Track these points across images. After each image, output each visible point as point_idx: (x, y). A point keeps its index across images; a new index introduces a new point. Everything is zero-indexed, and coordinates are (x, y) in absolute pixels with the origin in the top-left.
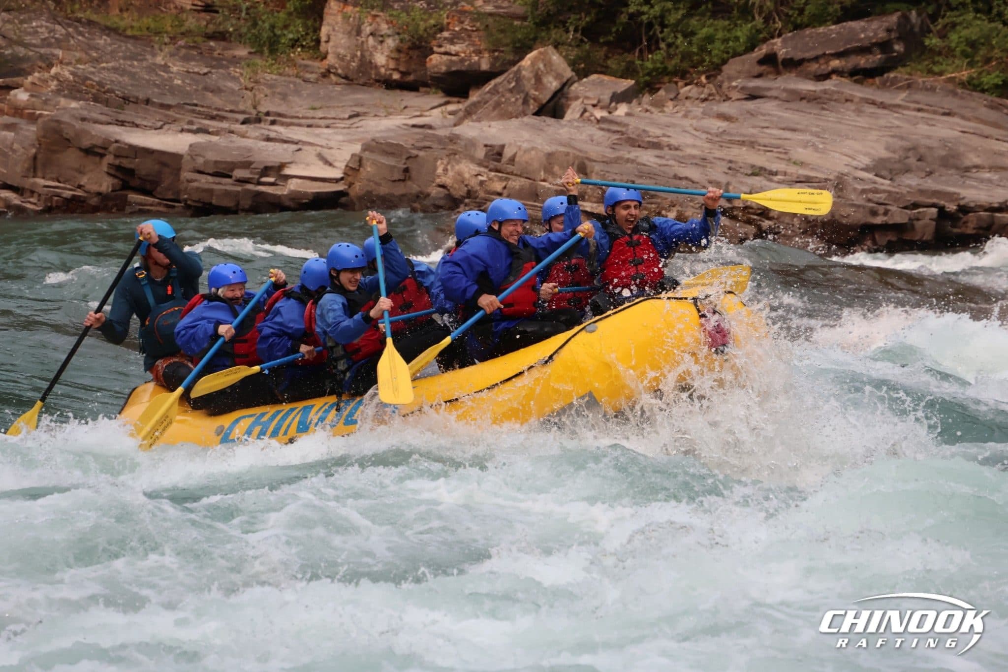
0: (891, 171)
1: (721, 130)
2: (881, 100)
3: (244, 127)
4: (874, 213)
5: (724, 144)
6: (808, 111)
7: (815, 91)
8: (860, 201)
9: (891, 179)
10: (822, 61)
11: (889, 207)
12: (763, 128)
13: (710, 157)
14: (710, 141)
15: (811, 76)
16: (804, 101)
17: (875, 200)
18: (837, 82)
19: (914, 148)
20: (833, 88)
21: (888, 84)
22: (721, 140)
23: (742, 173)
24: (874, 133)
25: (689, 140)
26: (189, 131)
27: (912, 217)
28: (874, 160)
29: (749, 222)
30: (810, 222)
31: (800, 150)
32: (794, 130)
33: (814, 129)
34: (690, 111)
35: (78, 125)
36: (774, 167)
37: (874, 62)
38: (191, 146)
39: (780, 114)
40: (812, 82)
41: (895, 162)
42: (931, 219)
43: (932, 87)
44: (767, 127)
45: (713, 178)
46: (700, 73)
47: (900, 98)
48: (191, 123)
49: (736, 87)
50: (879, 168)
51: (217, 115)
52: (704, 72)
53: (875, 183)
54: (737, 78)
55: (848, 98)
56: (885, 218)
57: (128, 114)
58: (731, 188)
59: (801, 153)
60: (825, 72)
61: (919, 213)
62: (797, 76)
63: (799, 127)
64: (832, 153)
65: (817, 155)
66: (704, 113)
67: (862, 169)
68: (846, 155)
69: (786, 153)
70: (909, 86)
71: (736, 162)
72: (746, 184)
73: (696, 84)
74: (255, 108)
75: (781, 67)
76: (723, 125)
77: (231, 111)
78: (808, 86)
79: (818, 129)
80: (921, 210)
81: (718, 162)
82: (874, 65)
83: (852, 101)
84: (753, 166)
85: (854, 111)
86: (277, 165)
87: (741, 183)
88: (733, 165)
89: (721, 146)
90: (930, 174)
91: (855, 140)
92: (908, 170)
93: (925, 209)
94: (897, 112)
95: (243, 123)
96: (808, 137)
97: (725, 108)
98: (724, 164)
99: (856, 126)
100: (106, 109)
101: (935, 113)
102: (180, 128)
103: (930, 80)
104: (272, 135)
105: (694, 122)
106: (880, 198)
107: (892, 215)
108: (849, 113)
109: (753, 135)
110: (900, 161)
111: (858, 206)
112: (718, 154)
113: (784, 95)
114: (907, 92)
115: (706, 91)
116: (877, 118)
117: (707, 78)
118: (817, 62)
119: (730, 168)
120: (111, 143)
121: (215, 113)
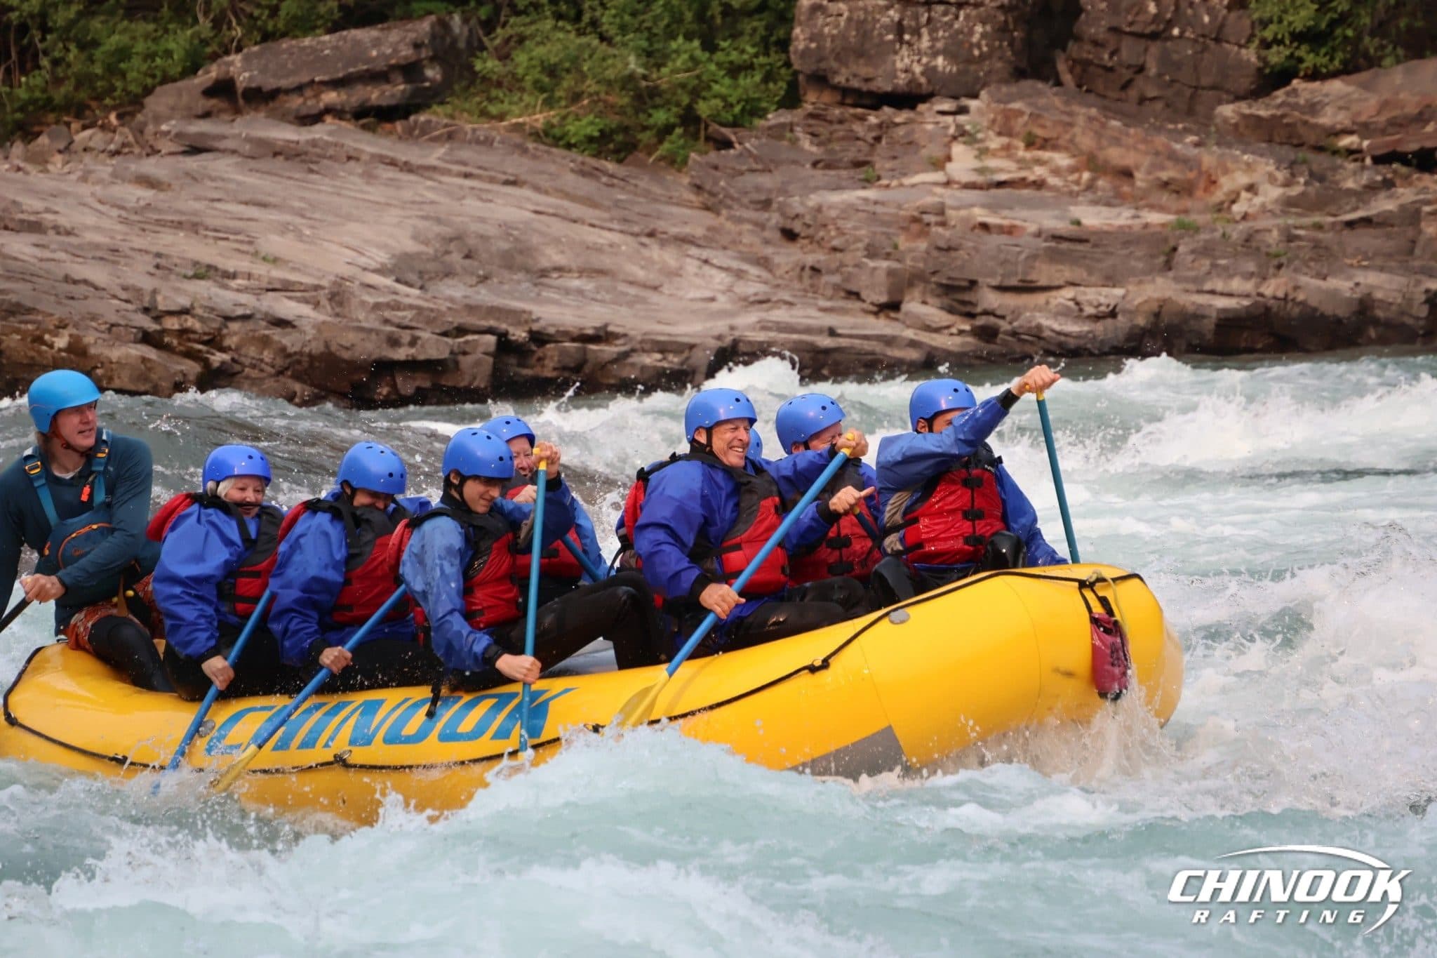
0: (421, 274)
1: (142, 203)
2: (404, 159)
4: (394, 342)
5: (146, 226)
6: (288, 174)
7: (298, 142)
8: (371, 322)
9: (421, 288)
10: (308, 93)
11: (418, 333)
12: (213, 200)
13: (124, 247)
14: (124, 221)
15: (291, 118)
16: (281, 158)
17: (396, 321)
18: (334, 127)
19: (458, 238)
20: (326, 138)
21: (417, 132)
22: (143, 218)
23: (178, 275)
24: (394, 212)
25: (90, 219)
27: (456, 349)
28: (394, 256)
29: (190, 355)
30: (289, 355)
31: (275, 238)
32: (263, 205)
33: (297, 204)
34: (90, 172)
36: (231, 265)
37: (393, 96)
39: (240, 178)
40: (293, 127)
41: (428, 260)
42: (486, 353)
43: (487, 138)
44: (219, 200)
45: (131, 281)
46: (108, 109)
47: (435, 155)
49: (169, 132)
50: (401, 270)
52: (114, 108)
53: (396, 293)
54: (169, 118)
55: (352, 153)
56: (413, 351)
58: (159, 298)
59: (274, 243)
60: (314, 111)
61: (467, 342)
62: (267, 117)
63: (272, 200)
64: (326, 244)
65: (301, 246)
66: (115, 175)
67: (376, 271)
68: (347, 247)
69: (250, 243)
70: (450, 137)
71: (167, 256)
72: (185, 292)
73: (103, 127)
75: (241, 102)
76: (147, 194)
78: (286, 134)
79: (303, 205)
80: (470, 337)
81: (138, 256)
82: (393, 102)
83: (358, 159)
84: (196, 264)
85: (362, 175)
87: (177, 290)
88: (162, 262)
89: (144, 230)
90: (484, 279)
91: (363, 222)
92: (449, 273)
93: (476, 337)
94: (430, 179)
96: (287, 218)
97: (150, 166)
98: (148, 258)
99: (365, 200)
101: (492, 180)
103: (484, 127)
105: (98, 189)
106: (404, 318)
107: (422, 346)
108: (352, 178)
109: (195, 213)
110: (435, 259)
111: (370, 331)
112: (139, 242)
113: (248, 147)
114: (447, 146)
115: (118, 138)
116: (399, 188)
117: (119, 117)
118: (302, 95)
119: (158, 267)
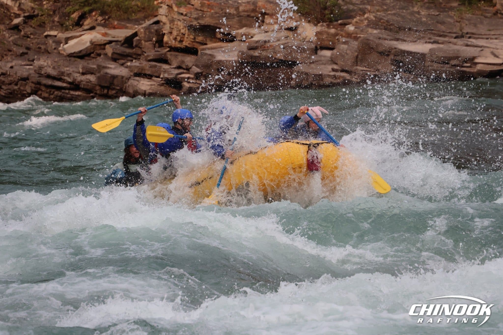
3: (455, 40)
26: (429, 43)
35: (377, 41)
38: (430, 50)
48: (430, 39)
51: (443, 35)
57: (401, 35)
74: (461, 31)
77: (450, 33)
86: (472, 57)
95: (455, 38)
100: (390, 33)
102: (425, 41)
104: (469, 43)
120: (392, 49)
121: (442, 34)
